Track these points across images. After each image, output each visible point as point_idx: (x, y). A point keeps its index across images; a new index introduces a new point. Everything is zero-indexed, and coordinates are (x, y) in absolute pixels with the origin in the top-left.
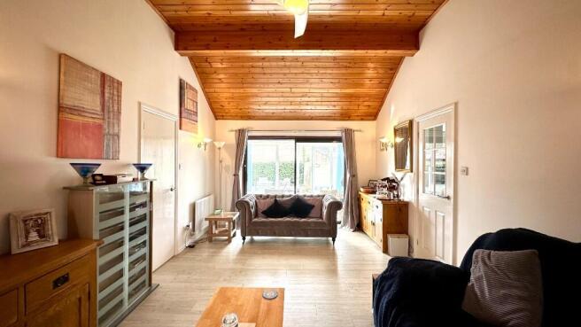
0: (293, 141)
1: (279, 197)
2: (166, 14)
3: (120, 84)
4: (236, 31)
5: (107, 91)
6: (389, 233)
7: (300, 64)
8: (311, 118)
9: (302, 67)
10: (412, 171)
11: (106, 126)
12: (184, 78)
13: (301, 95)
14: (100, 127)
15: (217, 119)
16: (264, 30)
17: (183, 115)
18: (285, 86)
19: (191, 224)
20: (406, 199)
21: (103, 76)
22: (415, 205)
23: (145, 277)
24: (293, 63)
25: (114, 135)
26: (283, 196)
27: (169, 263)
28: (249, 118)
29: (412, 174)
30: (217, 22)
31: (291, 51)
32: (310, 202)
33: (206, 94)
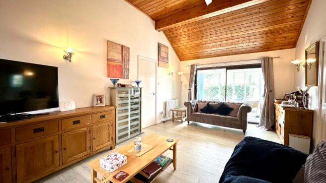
0: (225, 69)
1: (212, 102)
2: (150, 14)
3: (129, 48)
4: (181, 12)
5: (123, 52)
6: (290, 133)
7: (221, 20)
8: (237, 53)
9: (223, 21)
10: (317, 85)
11: (123, 66)
12: (160, 42)
13: (226, 39)
14: (121, 66)
15: (181, 61)
16: (195, 6)
17: (160, 59)
18: (214, 35)
19: (164, 111)
20: (313, 109)
21: (122, 46)
22: (318, 113)
23: (138, 127)
24: (217, 21)
25: (126, 69)
26: (214, 102)
27: (153, 126)
28: (198, 58)
29: (317, 87)
30: (171, 10)
31: (211, 14)
32: (231, 107)
33: (174, 48)
